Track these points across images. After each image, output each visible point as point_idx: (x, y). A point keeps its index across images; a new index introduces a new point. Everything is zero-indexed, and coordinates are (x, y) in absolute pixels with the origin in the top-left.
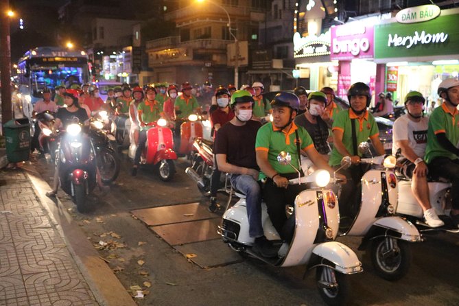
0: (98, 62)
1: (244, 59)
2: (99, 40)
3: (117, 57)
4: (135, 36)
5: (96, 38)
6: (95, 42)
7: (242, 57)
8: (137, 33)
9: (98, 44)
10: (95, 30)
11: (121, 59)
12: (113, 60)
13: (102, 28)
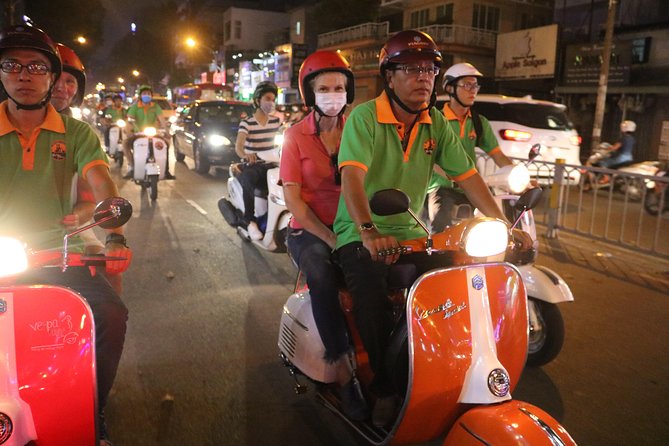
0: (231, 71)
1: (543, 62)
2: (233, 40)
3: (265, 63)
4: (295, 29)
5: (229, 37)
6: (227, 43)
7: (539, 57)
8: (298, 24)
9: (232, 46)
10: (229, 27)
11: (271, 67)
12: (256, 68)
13: (239, 23)
